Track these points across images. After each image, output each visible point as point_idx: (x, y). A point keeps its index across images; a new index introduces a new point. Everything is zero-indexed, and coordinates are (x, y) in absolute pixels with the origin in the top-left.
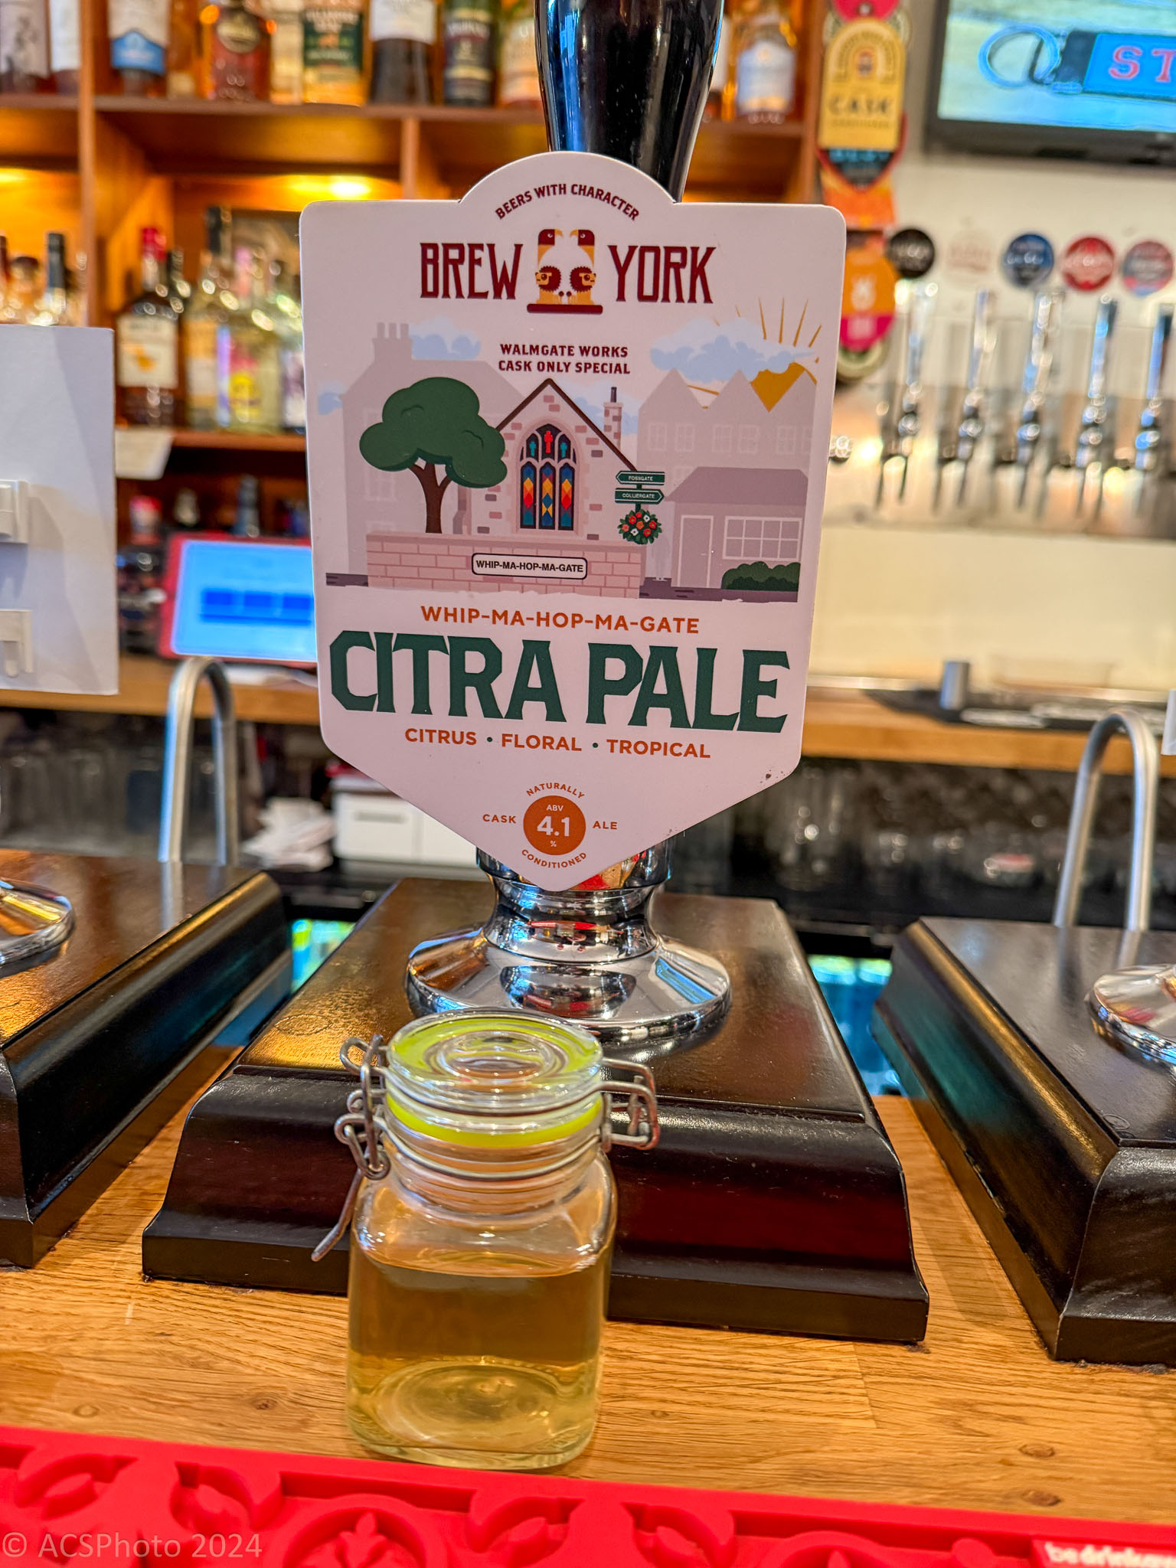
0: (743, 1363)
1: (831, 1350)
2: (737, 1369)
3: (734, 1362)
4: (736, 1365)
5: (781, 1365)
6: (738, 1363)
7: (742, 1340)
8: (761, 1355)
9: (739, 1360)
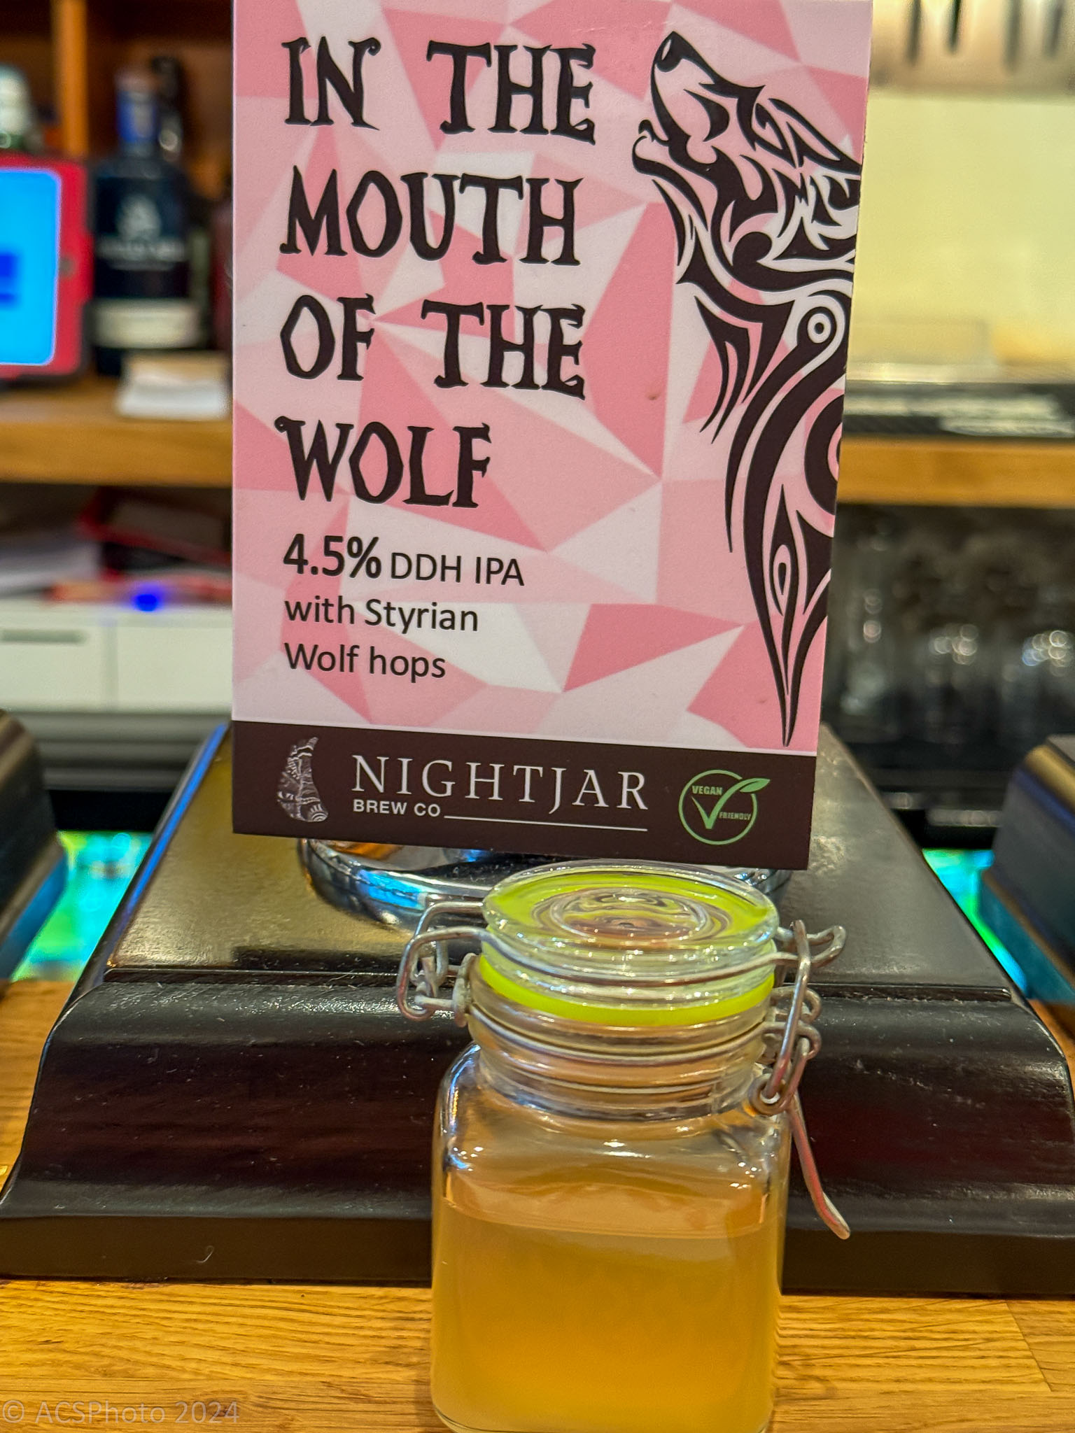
0: (860, 1331)
1: (978, 1311)
2: (853, 1337)
3: (849, 1330)
4: (853, 1334)
5: (913, 1330)
6: (854, 1331)
7: (854, 1306)
8: (882, 1321)
9: (854, 1328)
